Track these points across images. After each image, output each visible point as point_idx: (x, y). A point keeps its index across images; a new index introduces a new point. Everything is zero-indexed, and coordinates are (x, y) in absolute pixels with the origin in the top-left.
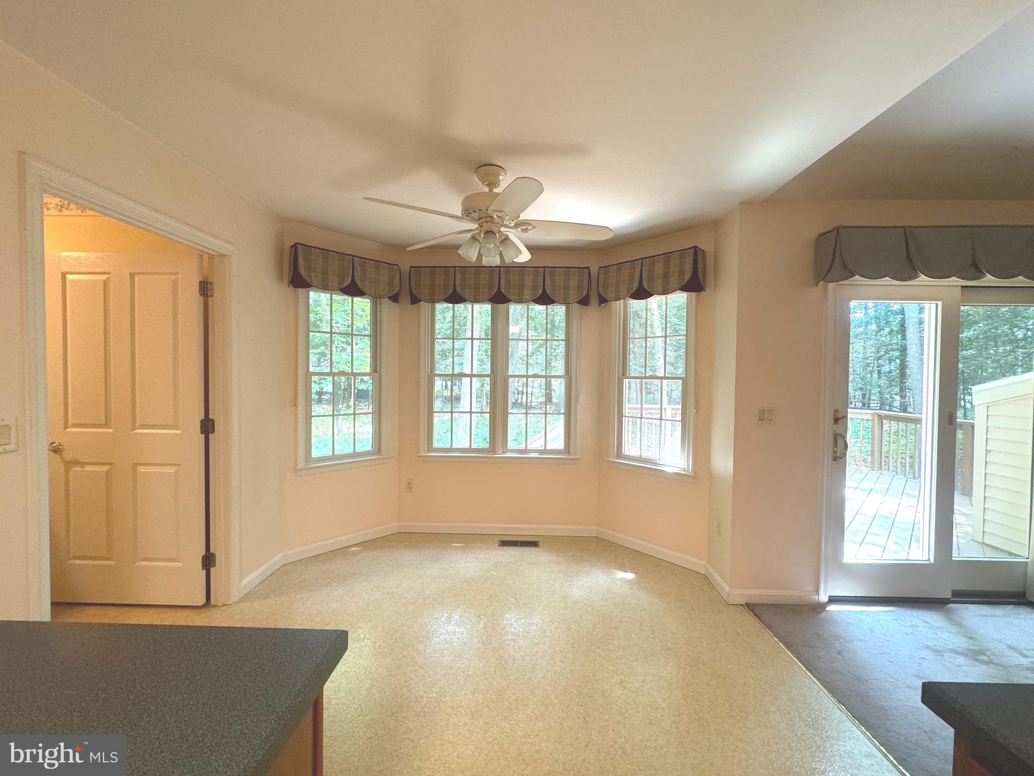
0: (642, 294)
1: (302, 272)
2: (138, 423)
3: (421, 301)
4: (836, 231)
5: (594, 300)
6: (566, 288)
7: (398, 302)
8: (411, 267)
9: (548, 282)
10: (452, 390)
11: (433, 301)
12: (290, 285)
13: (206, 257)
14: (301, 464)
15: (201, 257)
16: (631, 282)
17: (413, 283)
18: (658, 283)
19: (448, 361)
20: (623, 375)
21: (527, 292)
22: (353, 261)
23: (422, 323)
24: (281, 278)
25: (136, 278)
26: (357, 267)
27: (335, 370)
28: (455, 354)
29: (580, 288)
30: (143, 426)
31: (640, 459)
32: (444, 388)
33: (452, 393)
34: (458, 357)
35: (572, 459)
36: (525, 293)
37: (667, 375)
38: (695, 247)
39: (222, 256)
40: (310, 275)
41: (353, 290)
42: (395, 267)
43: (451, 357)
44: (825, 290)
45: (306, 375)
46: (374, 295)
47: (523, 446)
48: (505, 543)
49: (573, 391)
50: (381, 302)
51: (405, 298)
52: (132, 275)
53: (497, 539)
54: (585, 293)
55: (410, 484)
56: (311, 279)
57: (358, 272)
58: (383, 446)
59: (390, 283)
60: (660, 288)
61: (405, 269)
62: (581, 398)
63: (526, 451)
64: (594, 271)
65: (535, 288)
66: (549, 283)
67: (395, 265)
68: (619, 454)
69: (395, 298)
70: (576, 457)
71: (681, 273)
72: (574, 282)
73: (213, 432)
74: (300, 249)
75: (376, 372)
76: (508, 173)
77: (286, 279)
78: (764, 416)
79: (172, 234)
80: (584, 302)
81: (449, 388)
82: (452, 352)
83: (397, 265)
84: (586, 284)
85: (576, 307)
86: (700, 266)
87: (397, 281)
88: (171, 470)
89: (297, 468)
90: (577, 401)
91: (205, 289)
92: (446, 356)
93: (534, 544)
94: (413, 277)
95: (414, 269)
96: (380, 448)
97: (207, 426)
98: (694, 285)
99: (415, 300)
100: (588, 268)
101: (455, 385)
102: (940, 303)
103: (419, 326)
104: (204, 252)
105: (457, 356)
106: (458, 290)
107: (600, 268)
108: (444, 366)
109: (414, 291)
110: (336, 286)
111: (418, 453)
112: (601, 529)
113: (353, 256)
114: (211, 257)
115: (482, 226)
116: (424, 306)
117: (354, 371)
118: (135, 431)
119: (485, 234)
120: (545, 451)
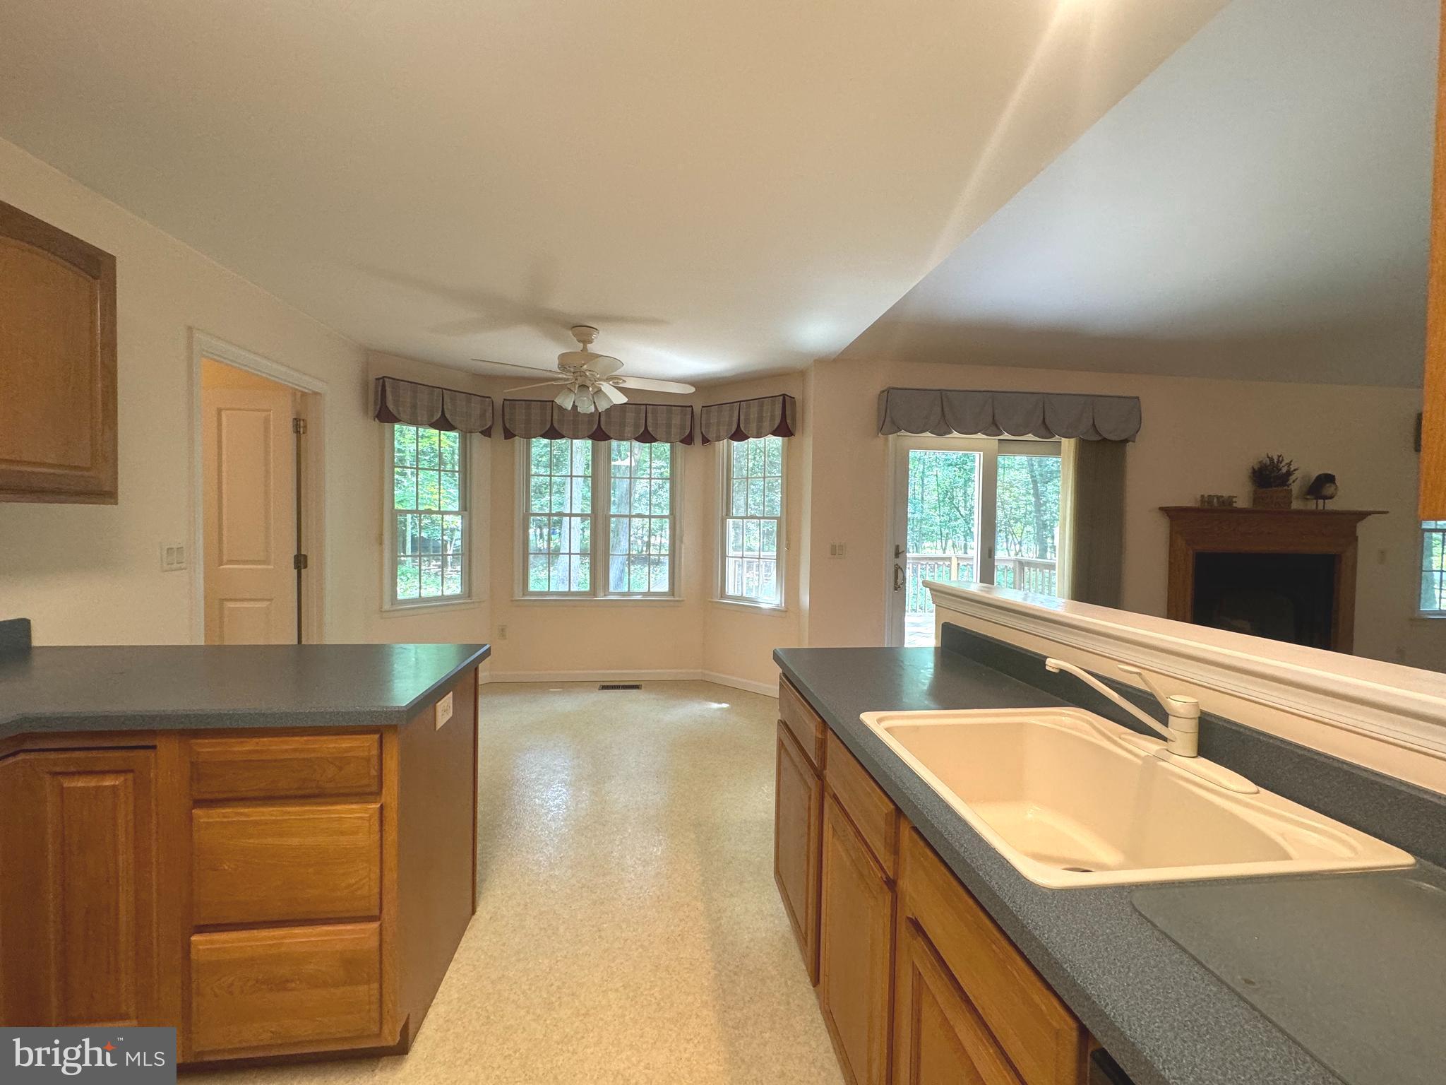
0: (739, 435)
1: (391, 406)
2: (225, 558)
3: (515, 436)
4: (886, 392)
5: (698, 440)
6: (669, 426)
7: (490, 437)
8: (505, 400)
9: (649, 420)
10: (549, 540)
11: (529, 436)
12: (376, 419)
13: (299, 394)
14: (387, 607)
15: (294, 394)
16: (730, 424)
17: (507, 417)
18: (754, 426)
19: (544, 499)
20: (727, 515)
21: (629, 430)
22: (443, 394)
23: (517, 460)
24: (366, 411)
25: (224, 414)
26: (447, 399)
27: (421, 508)
28: (553, 491)
29: (682, 427)
30: (231, 562)
31: (741, 598)
32: (538, 537)
33: (549, 544)
34: (558, 495)
35: (677, 601)
36: (626, 431)
37: (765, 516)
38: (784, 395)
39: (316, 394)
40: (398, 410)
41: (443, 424)
42: (487, 399)
43: (548, 494)
44: (887, 440)
45: (392, 514)
46: (464, 430)
47: (626, 589)
48: (604, 688)
49: (678, 532)
50: (471, 436)
51: (498, 432)
52: (219, 411)
53: (598, 685)
54: (687, 432)
55: (503, 630)
56: (399, 413)
57: (448, 406)
58: (474, 589)
59: (483, 416)
60: (755, 433)
61: (498, 401)
62: (685, 539)
63: (629, 593)
64: (697, 409)
65: (637, 426)
66: (651, 421)
67: (487, 397)
68: (723, 594)
69: (487, 433)
70: (681, 599)
71: (772, 418)
72: (676, 420)
73: (306, 567)
74: (388, 382)
75: (466, 510)
76: (600, 332)
77: (371, 414)
78: (835, 551)
79: (255, 369)
80: (688, 440)
81: (546, 538)
82: (549, 487)
83: (490, 398)
84: (689, 423)
85: (680, 446)
86: (788, 413)
87: (489, 414)
88: (264, 604)
89: (383, 610)
90: (681, 542)
91: (299, 426)
92: (541, 493)
93: (637, 687)
94: (507, 410)
95: (508, 402)
96: (470, 590)
97: (300, 562)
98: (784, 430)
99: (509, 435)
100: (692, 406)
101: (554, 533)
102: (982, 453)
103: (513, 464)
104: (297, 390)
105: (556, 493)
106: (556, 425)
107: (703, 407)
108: (539, 506)
109: (508, 426)
110: (425, 419)
111: (512, 597)
112: (707, 672)
113: (442, 388)
114: (304, 394)
115: (576, 379)
116: (518, 441)
117: (441, 510)
118: (222, 567)
119: (579, 386)
120: (649, 593)
